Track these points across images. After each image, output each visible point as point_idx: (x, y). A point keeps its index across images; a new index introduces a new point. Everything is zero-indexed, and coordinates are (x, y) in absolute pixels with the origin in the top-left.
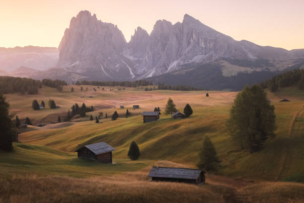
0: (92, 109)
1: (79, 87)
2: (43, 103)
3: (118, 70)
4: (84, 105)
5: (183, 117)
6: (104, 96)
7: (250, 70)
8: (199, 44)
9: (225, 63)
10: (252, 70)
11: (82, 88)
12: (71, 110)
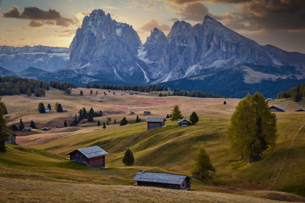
0: (100, 114)
1: (88, 91)
2: (49, 106)
3: (131, 74)
4: (92, 109)
6: (114, 100)
7: (274, 77)
8: (219, 48)
9: (248, 69)
10: (277, 77)
11: (91, 91)
12: (78, 115)
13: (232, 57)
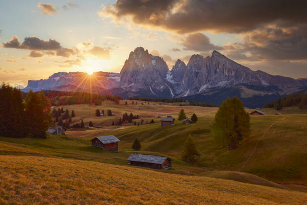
0: (137, 117)
1: (131, 102)
2: (103, 112)
3: (162, 91)
4: (131, 114)
5: (190, 122)
6: (148, 108)
7: (263, 93)
8: (223, 73)
9: (244, 88)
10: (265, 93)
11: (133, 102)
12: (122, 118)
13: (232, 80)
